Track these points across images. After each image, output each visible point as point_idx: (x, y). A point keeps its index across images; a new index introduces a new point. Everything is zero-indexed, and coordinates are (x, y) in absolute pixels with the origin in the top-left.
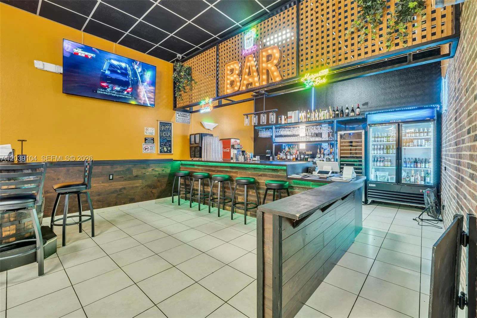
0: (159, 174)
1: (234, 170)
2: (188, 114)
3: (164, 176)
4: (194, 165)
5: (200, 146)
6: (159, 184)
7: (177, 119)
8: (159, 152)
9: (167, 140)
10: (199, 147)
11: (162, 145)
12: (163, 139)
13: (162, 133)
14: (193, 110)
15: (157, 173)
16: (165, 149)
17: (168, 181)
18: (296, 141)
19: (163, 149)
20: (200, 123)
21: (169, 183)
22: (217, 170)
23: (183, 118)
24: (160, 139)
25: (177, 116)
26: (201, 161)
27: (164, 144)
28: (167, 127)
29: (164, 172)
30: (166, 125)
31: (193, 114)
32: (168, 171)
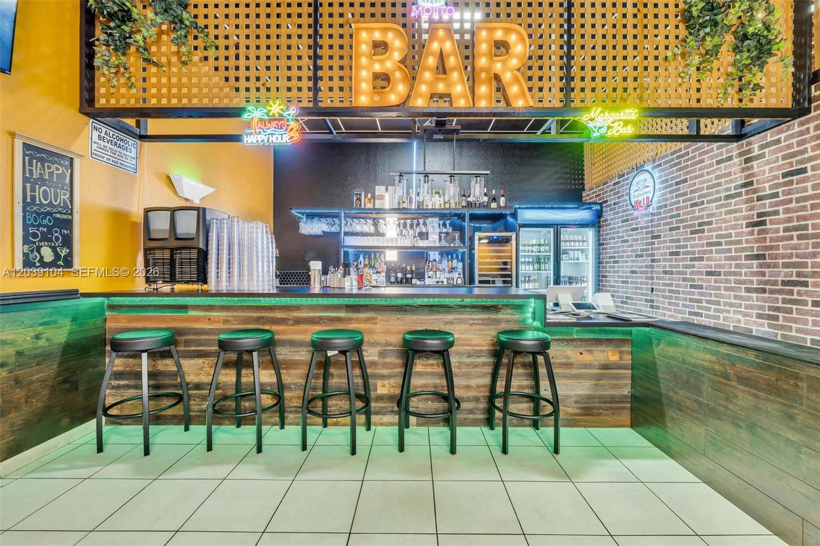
0: (19, 353)
1: (362, 315)
2: (131, 141)
3: (43, 358)
4: (184, 308)
5: (202, 245)
6: (19, 393)
7: (94, 146)
8: (19, 265)
9: (56, 219)
10: (196, 251)
11: (35, 236)
12: (39, 214)
13: (33, 190)
14: (149, 133)
15: (11, 350)
16: (47, 254)
17: (58, 374)
18: (380, 244)
19: (39, 251)
20: (165, 177)
21: (65, 381)
22: (295, 317)
23: (115, 148)
24: (24, 211)
25: (95, 138)
26: (206, 294)
27: (42, 233)
28: (58, 170)
29: (42, 343)
30: (53, 163)
31: (146, 145)
32: (60, 334)
